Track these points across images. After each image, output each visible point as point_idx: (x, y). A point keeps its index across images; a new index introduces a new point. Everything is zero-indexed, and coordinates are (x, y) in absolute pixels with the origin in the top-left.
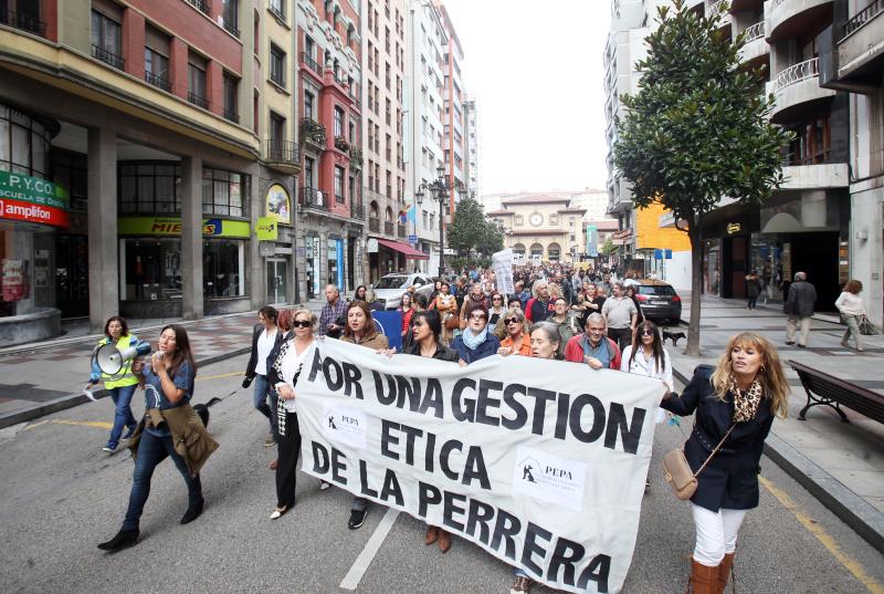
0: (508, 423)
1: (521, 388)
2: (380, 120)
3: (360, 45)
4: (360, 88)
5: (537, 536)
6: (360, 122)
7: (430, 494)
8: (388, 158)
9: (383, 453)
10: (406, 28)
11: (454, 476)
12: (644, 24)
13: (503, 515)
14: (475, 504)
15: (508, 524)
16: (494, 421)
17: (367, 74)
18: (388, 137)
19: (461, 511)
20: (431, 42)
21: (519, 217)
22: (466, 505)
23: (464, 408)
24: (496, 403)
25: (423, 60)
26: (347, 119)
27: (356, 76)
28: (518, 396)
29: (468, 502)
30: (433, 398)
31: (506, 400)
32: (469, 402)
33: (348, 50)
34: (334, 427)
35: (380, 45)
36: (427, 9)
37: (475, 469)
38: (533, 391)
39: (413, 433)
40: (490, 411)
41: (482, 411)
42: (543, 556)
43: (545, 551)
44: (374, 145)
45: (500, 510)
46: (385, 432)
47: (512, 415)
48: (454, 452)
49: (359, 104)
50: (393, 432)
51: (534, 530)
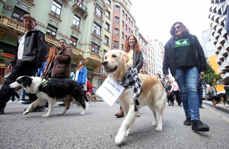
2: (151, 67)
3: (147, 54)
4: (147, 61)
6: (147, 67)
8: (152, 73)
10: (154, 49)
12: (210, 41)
17: (148, 59)
18: (152, 69)
20: (159, 50)
25: (158, 54)
26: (146, 67)
27: (146, 59)
33: (145, 56)
35: (150, 53)
36: (158, 44)
44: (150, 71)
49: (147, 64)
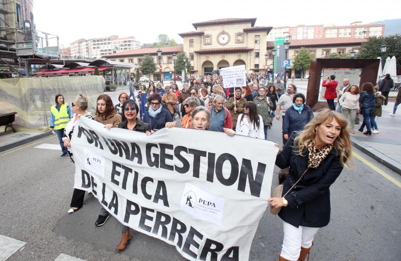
0: (178, 169)
1: (184, 149)
5: (195, 235)
7: (133, 208)
9: (112, 181)
11: (149, 197)
13: (176, 222)
14: (160, 214)
15: (179, 227)
16: (170, 168)
19: (151, 219)
21: (208, 36)
22: (154, 215)
23: (153, 159)
24: (171, 157)
28: (183, 154)
29: (155, 213)
30: (136, 152)
31: (176, 155)
32: (155, 155)
34: (90, 164)
37: (161, 194)
38: (192, 151)
39: (128, 170)
40: (168, 162)
41: (163, 162)
42: (198, 248)
43: (199, 245)
45: (174, 219)
46: (114, 168)
47: (181, 165)
48: (149, 184)
50: (118, 169)
51: (193, 232)
